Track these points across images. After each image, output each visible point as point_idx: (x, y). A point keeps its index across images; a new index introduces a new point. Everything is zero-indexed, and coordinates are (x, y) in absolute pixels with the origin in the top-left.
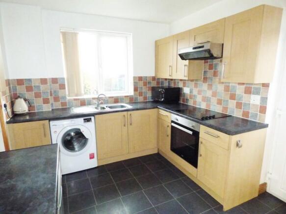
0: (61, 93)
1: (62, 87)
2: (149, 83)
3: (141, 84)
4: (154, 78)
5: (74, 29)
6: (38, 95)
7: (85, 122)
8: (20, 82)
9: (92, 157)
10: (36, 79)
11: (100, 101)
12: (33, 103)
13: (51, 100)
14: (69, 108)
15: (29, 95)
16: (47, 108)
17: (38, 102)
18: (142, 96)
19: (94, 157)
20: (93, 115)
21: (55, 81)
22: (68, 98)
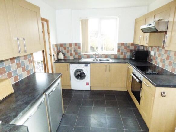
0: (78, 51)
1: (79, 48)
2: (128, 47)
3: (123, 47)
4: (132, 44)
5: (86, 18)
6: (68, 51)
7: (85, 66)
8: (62, 45)
9: (87, 84)
10: (68, 44)
11: (96, 56)
12: (66, 55)
13: (74, 54)
14: (81, 59)
15: (65, 51)
16: (71, 58)
17: (68, 55)
18: (123, 55)
19: (88, 85)
20: (90, 63)
21: (76, 45)
22: (82, 53)
